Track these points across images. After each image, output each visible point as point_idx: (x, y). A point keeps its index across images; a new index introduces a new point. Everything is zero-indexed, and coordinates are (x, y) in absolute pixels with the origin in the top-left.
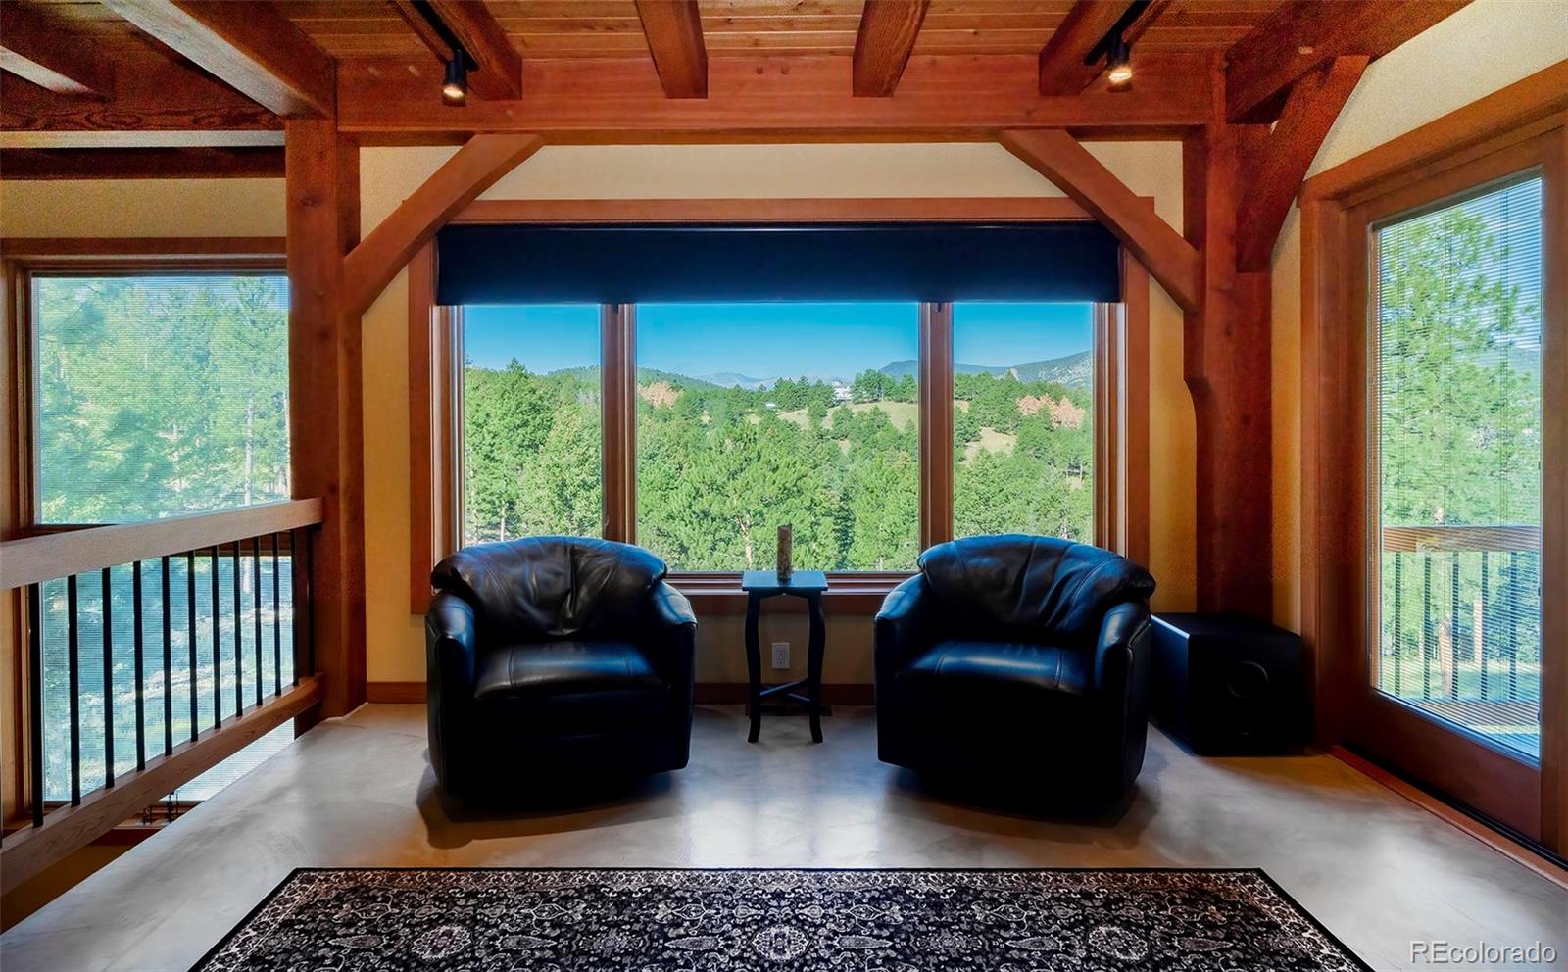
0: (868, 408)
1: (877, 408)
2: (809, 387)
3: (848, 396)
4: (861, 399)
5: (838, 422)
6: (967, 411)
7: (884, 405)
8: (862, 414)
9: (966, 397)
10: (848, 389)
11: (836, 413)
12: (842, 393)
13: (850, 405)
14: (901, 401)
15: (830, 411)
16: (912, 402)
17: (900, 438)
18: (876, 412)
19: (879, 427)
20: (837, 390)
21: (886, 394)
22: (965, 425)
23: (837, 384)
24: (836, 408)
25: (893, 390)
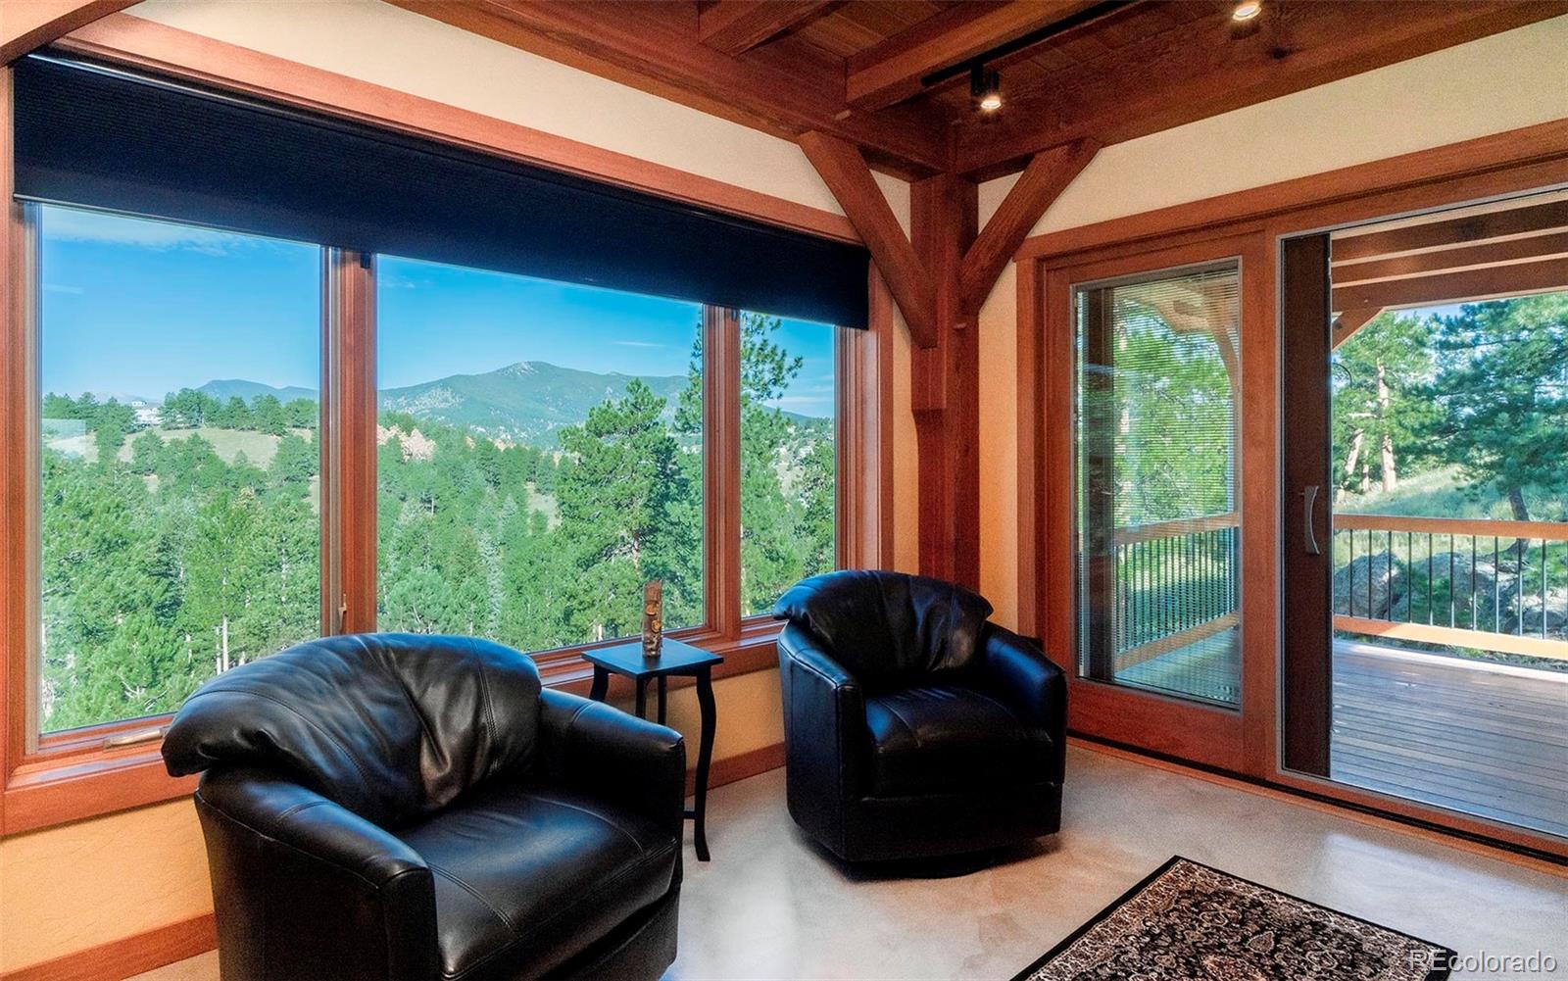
0: (184, 435)
1: (196, 436)
2: (95, 406)
3: (156, 420)
4: (174, 425)
5: (141, 451)
6: (310, 442)
7: (205, 432)
8: (176, 443)
9: (309, 426)
10: (155, 411)
11: (138, 441)
12: (145, 416)
13: (158, 432)
14: (229, 428)
15: (130, 439)
16: (242, 429)
17: (228, 472)
18: (195, 441)
19: (199, 459)
20: (139, 412)
21: (209, 419)
22: (309, 457)
23: (138, 404)
24: (137, 434)
25: (217, 414)
